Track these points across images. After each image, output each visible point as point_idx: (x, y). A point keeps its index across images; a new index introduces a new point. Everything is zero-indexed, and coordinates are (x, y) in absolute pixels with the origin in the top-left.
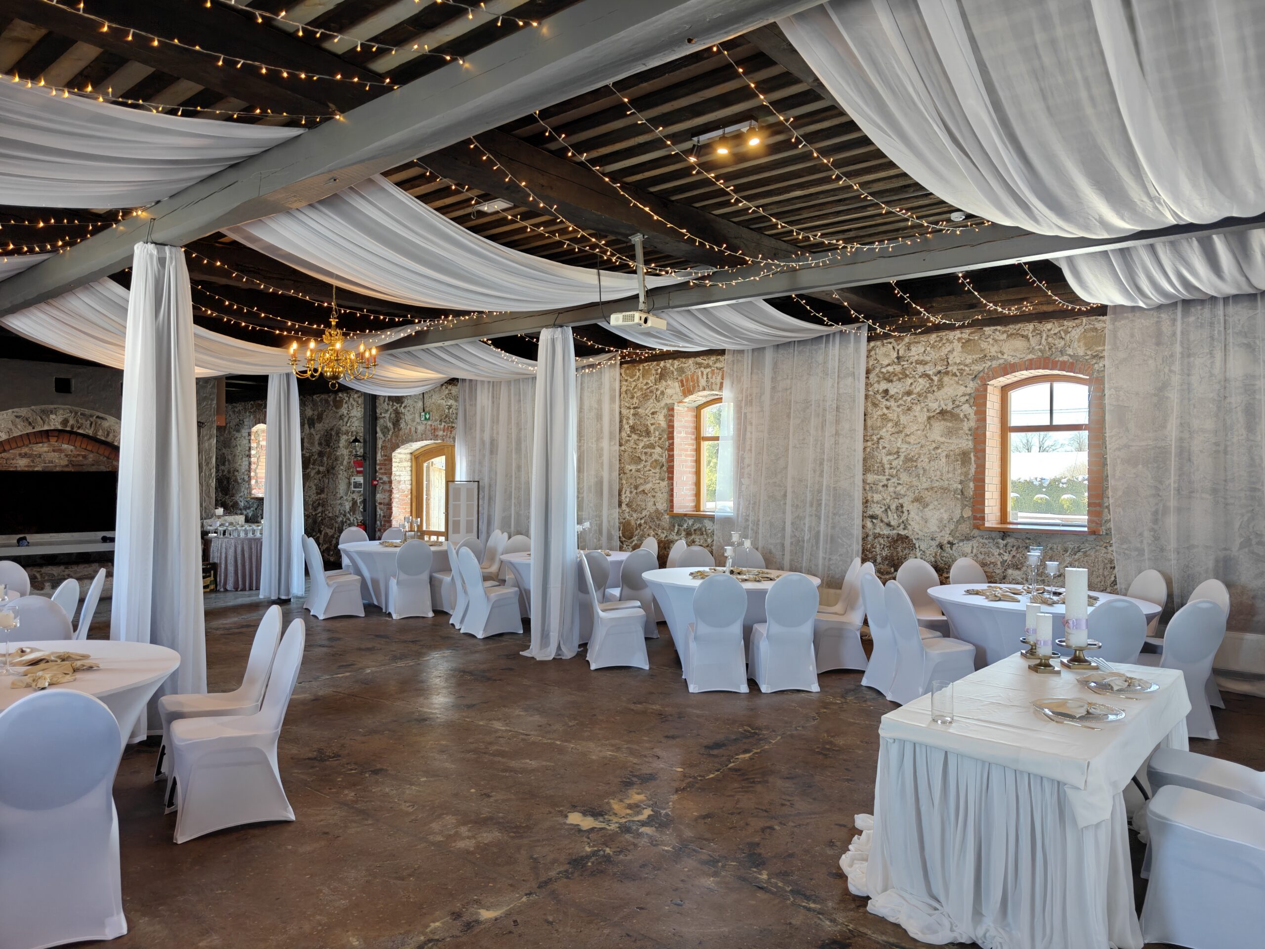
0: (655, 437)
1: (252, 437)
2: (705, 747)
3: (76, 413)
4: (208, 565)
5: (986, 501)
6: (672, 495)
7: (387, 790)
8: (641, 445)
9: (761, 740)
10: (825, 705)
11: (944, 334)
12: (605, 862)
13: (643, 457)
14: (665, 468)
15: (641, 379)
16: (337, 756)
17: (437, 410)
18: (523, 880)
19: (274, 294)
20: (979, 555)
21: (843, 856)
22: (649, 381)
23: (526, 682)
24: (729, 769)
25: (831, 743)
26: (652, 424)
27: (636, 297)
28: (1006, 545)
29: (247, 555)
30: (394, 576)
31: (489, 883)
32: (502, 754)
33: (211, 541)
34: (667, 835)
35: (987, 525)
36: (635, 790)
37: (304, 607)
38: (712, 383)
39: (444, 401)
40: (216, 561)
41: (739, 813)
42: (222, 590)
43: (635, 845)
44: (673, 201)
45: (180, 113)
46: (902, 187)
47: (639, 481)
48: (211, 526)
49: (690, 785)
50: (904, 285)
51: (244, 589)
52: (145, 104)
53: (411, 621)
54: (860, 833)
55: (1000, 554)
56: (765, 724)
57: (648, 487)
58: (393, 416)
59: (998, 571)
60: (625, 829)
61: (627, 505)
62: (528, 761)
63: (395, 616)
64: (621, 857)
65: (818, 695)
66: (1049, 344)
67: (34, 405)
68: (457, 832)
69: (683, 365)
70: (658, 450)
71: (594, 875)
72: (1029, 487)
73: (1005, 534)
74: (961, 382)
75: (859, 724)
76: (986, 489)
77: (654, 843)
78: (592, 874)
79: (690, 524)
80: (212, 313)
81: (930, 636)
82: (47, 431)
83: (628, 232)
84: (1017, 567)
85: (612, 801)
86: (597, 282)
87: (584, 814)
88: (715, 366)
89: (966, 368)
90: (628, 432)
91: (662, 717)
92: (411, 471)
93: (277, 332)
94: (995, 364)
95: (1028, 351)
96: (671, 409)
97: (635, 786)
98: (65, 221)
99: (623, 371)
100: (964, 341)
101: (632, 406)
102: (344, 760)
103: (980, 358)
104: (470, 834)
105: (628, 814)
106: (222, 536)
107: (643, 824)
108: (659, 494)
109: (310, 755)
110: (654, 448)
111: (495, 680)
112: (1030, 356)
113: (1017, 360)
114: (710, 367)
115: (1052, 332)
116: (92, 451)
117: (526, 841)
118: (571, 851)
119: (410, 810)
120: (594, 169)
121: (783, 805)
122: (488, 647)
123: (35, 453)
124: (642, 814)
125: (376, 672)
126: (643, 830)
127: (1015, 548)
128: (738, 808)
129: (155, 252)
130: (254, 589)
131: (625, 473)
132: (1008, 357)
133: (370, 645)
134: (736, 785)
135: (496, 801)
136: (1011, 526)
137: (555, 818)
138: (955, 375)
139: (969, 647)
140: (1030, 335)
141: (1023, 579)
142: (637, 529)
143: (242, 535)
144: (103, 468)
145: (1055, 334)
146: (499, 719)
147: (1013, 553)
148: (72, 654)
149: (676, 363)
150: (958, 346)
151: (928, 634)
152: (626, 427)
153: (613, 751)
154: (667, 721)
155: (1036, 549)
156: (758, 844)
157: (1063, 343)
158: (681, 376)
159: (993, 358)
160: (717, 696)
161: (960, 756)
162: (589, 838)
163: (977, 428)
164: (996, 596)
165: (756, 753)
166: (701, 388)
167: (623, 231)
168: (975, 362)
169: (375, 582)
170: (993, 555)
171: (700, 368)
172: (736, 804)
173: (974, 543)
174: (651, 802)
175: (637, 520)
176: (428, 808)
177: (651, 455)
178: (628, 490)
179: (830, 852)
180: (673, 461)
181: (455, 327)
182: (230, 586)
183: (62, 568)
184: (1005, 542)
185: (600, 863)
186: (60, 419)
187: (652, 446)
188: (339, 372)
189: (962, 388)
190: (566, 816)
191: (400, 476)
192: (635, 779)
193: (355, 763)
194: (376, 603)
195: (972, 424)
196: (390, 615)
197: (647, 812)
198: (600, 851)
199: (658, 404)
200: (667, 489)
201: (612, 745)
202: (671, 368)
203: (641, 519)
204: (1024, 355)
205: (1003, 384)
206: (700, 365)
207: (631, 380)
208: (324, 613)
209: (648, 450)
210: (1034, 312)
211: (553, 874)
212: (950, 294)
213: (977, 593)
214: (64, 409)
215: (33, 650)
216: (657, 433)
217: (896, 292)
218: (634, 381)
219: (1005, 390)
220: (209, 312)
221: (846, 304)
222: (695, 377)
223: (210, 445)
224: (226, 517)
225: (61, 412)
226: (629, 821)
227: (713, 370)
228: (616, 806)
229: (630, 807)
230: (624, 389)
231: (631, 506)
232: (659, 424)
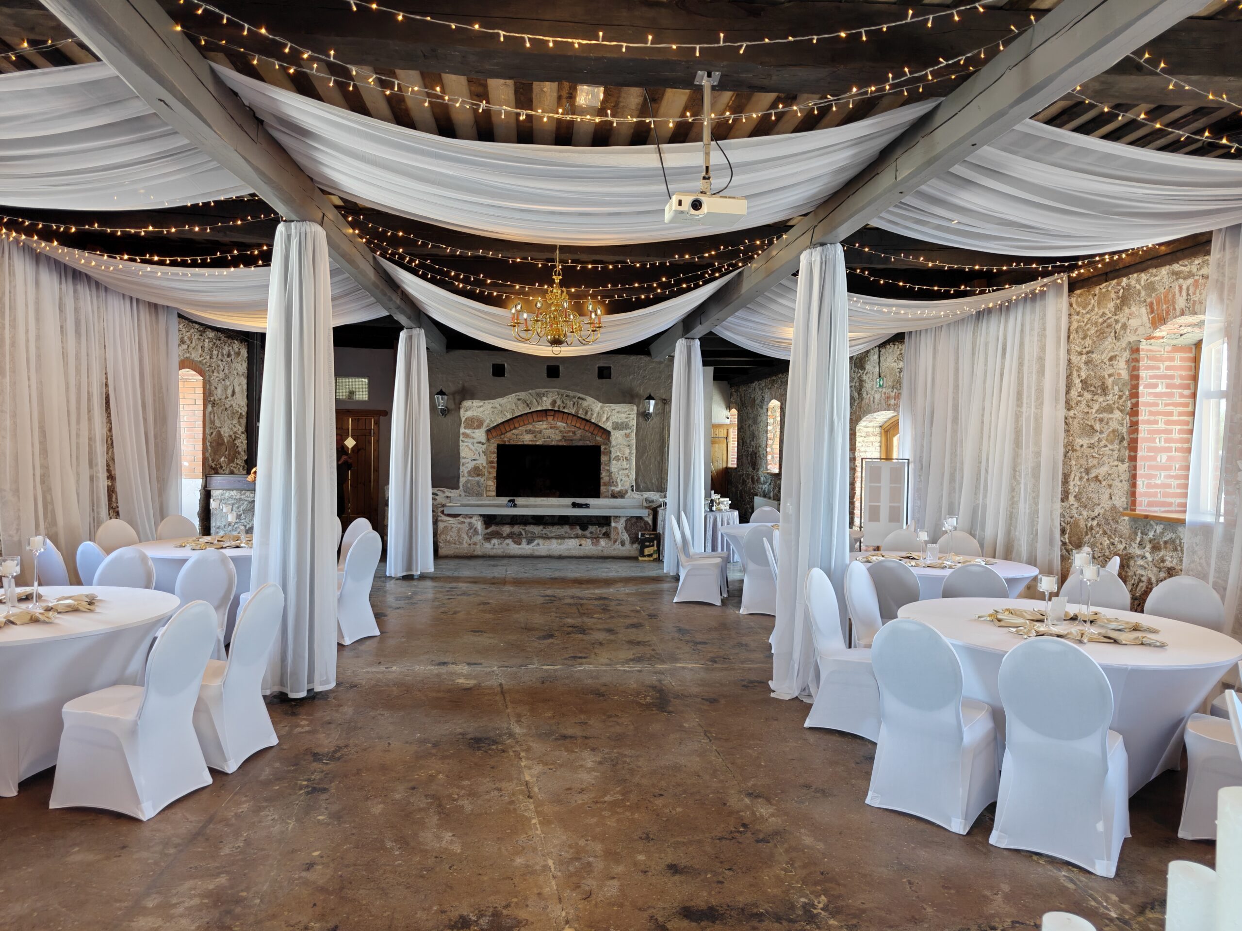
0: (1114, 395)
1: (769, 413)
3: (562, 395)
6: (1134, 485)
8: (1096, 407)
13: (1097, 427)
14: (1125, 443)
15: (1096, 309)
17: (891, 374)
22: (1107, 311)
26: (1110, 376)
38: (1194, 302)
39: (895, 364)
47: (1092, 462)
57: (1102, 471)
58: (857, 384)
61: (1075, 497)
67: (532, 389)
69: (1153, 279)
70: (1117, 415)
79: (1158, 532)
82: (542, 411)
88: (1201, 273)
90: (1080, 390)
92: (881, 446)
96: (1135, 350)
99: (1073, 300)
101: (1085, 351)
108: (1117, 483)
110: (1111, 412)
114: (1193, 275)
116: (580, 428)
123: (536, 430)
131: (1074, 450)
142: (1087, 534)
144: (588, 443)
149: (1144, 277)
152: (1077, 381)
158: (1150, 296)
166: (1178, 312)
171: (1177, 279)
175: (1087, 520)
177: (1107, 423)
178: (1078, 475)
180: (1136, 431)
183: (541, 527)
187: (1109, 409)
191: (865, 452)
199: (1118, 344)
200: (1125, 476)
202: (1138, 287)
203: (1093, 519)
206: (1177, 275)
207: (1084, 312)
209: (1105, 415)
214: (553, 392)
216: (1116, 388)
218: (1088, 313)
222: (1170, 296)
225: (551, 394)
227: (1196, 281)
230: (1075, 325)
231: (1080, 499)
232: (1119, 374)
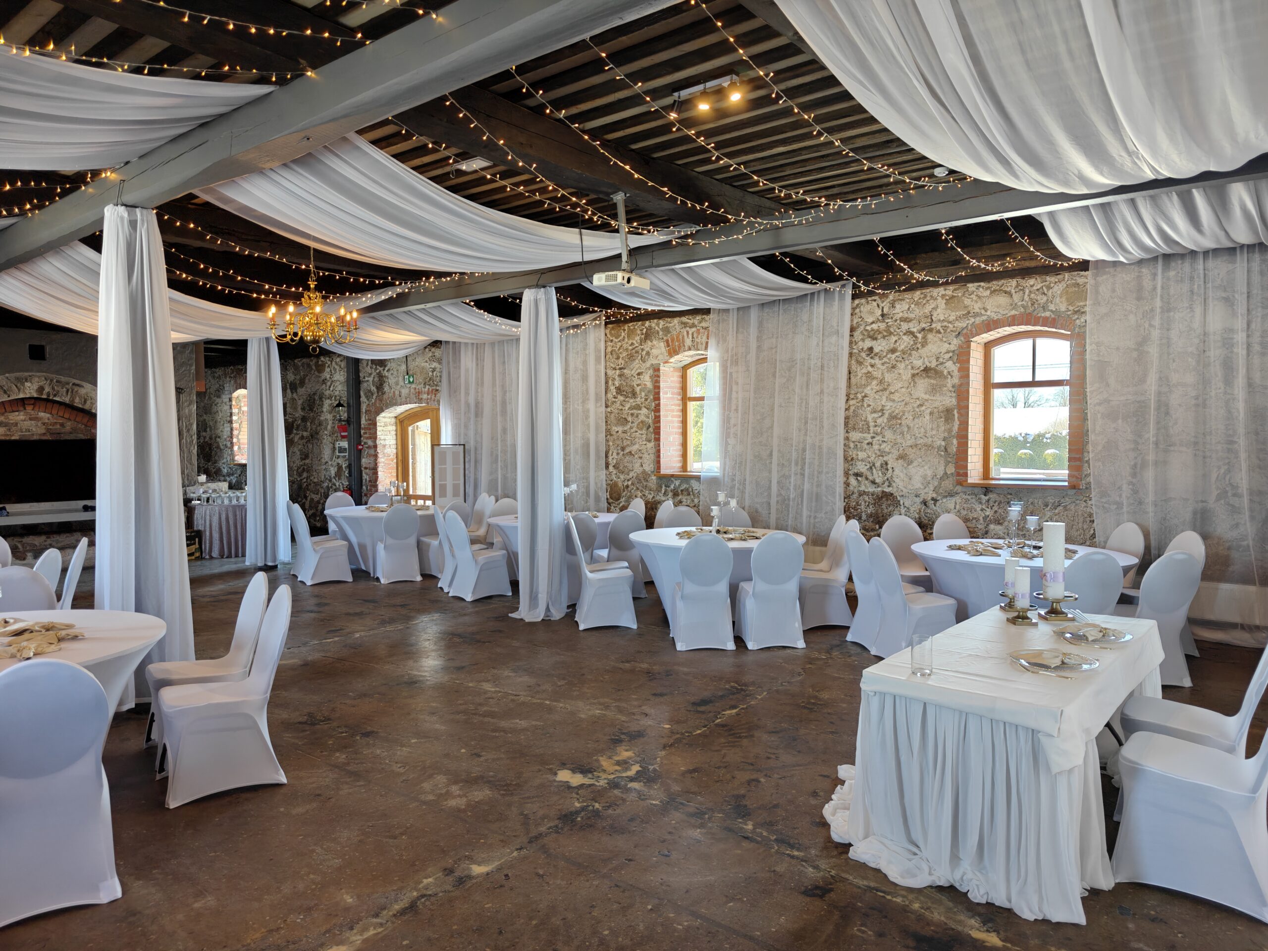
0: (641, 398)
1: (234, 403)
2: (692, 703)
3: (51, 381)
4: (192, 532)
5: (969, 457)
6: (659, 456)
7: (378, 752)
8: (628, 406)
9: (747, 696)
10: (811, 661)
11: (928, 291)
12: (594, 816)
13: (630, 419)
14: (651, 429)
15: (626, 340)
16: (327, 719)
17: (421, 373)
18: (514, 836)
19: (250, 256)
20: (962, 511)
21: (826, 806)
22: (634, 342)
23: (516, 644)
24: (717, 725)
25: (816, 697)
26: (638, 385)
27: (619, 256)
28: (988, 501)
29: (231, 522)
30: (381, 541)
31: (480, 839)
32: (492, 715)
33: (194, 508)
34: (655, 789)
35: (970, 481)
36: (624, 747)
37: (292, 573)
38: (697, 343)
39: (427, 364)
40: (201, 528)
41: (726, 767)
42: (207, 557)
43: (624, 800)
44: (654, 159)
45: (146, 72)
46: (885, 142)
47: (626, 443)
48: (194, 493)
49: (678, 741)
50: (887, 242)
51: (229, 556)
52: (110, 62)
53: (399, 586)
54: (842, 782)
55: (982, 510)
56: (751, 680)
57: (634, 448)
58: (376, 379)
59: (980, 527)
60: (614, 785)
61: (614, 466)
62: (518, 721)
63: (383, 581)
64: (610, 811)
65: (803, 651)
66: (1031, 299)
67: (9, 373)
68: (448, 791)
69: (668, 325)
70: (644, 411)
71: (584, 829)
72: (1013, 443)
73: (987, 490)
74: (944, 339)
75: (843, 678)
76: (969, 446)
77: (643, 797)
78: (582, 828)
79: (677, 484)
80: (187, 277)
81: (913, 591)
82: (23, 399)
83: (610, 191)
84: (998, 522)
85: (601, 758)
86: (579, 242)
87: (574, 771)
88: (701, 325)
89: (950, 325)
90: (615, 394)
91: (650, 675)
92: (396, 435)
93: (255, 295)
94: (978, 320)
95: (1011, 308)
96: (657, 370)
97: (624, 743)
98: (33, 183)
99: (608, 331)
100: (947, 298)
101: (617, 367)
102: (335, 724)
103: (963, 315)
104: (461, 793)
105: (616, 771)
106: (205, 503)
107: (631, 779)
108: (645, 456)
109: (301, 719)
110: (640, 409)
111: (484, 642)
112: (1013, 312)
113: (1000, 316)
114: (696, 326)
115: (1035, 288)
116: (69, 419)
117: (516, 798)
118: (560, 807)
119: (402, 770)
120: (573, 126)
121: (769, 758)
122: (477, 609)
123: (12, 422)
124: (631, 770)
125: (366, 636)
126: (632, 785)
127: (997, 504)
128: (724, 762)
129: (126, 215)
130: (240, 555)
131: (611, 435)
132: (991, 314)
133: (358, 610)
134: (723, 740)
135: (486, 760)
136: (994, 482)
137: (544, 776)
138: (939, 332)
139: (951, 602)
140: (1013, 291)
141: (1004, 533)
142: (624, 491)
143: (226, 502)
144: (81, 436)
145: (1038, 290)
146: (488, 681)
147: (995, 508)
148: (56, 623)
149: (662, 322)
150: (941, 303)
151: (911, 589)
152: (612, 388)
153: (602, 710)
154: (655, 679)
155: (1017, 504)
156: (744, 796)
157: (1045, 298)
158: (666, 336)
159: (976, 315)
160: (705, 653)
161: (939, 707)
162: (578, 794)
163: (961, 385)
164: (977, 551)
165: (743, 709)
166: (687, 348)
167: (605, 189)
168: (958, 318)
169: (362, 547)
170: (975, 511)
171: (685, 327)
172: (723, 758)
173: (957, 499)
174: (639, 759)
175: (624, 481)
176: (419, 768)
177: (637, 416)
178: (615, 451)
179: (813, 802)
180: (659, 422)
181: (437, 289)
182: (215, 554)
183: (43, 538)
184: (987, 498)
185: (589, 818)
186: (35, 386)
187: (638, 407)
188: (319, 336)
189: (946, 345)
190: (556, 774)
191: (385, 440)
192: (623, 736)
193: (346, 726)
194: (364, 568)
195: (956, 381)
196: (378, 579)
197: (636, 768)
198: (588, 806)
199: (644, 365)
200: (654, 450)
201: (600, 704)
202: (657, 328)
203: (628, 480)
204: (1007, 312)
205: (986, 340)
206: (685, 325)
207: (617, 340)
208: (312, 579)
209: (635, 411)
210: (1017, 268)
211: (543, 829)
212: (933, 251)
213: (959, 548)
214: (39, 377)
215: (16, 621)
216: (643, 394)
217: (880, 249)
218: (619, 341)
219: (988, 347)
220: (184, 276)
221: (830, 261)
222: (681, 337)
223: (190, 411)
224: (209, 484)
225: (37, 379)
226: (617, 777)
227: (698, 330)
228: (605, 762)
229: (618, 763)
230: (609, 349)
231: (618, 468)
232: (645, 385)
